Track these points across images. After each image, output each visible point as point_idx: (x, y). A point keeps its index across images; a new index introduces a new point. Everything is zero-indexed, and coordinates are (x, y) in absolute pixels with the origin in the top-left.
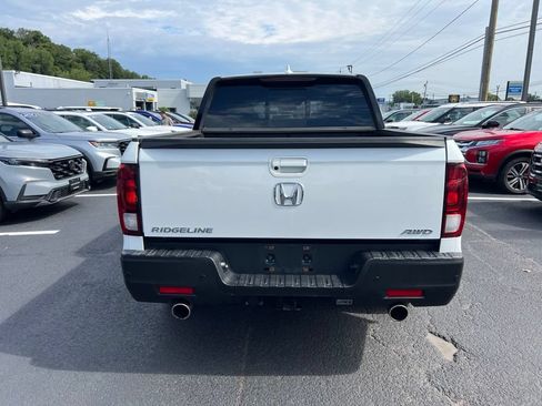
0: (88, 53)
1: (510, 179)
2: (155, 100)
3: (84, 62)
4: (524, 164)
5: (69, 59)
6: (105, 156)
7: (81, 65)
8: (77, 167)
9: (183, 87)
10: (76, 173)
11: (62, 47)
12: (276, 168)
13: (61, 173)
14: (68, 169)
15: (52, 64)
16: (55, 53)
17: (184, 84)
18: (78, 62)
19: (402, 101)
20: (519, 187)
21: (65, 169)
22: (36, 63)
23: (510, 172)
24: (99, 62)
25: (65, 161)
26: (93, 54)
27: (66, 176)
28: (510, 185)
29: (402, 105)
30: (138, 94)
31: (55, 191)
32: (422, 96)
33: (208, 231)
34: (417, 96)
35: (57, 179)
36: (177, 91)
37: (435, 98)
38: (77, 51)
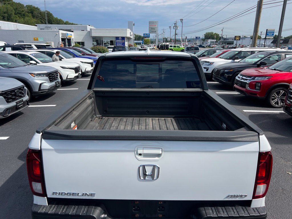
0: (34, 7)
1: (273, 99)
2: (73, 37)
3: (32, 13)
4: (281, 91)
5: (23, 11)
6: (40, 82)
7: (30, 15)
8: (21, 93)
9: (89, 30)
10: (21, 97)
11: (19, 4)
12: (140, 155)
13: (11, 98)
14: (15, 95)
15: (13, 14)
16: (15, 8)
17: (89, 28)
18: (28, 13)
19: (209, 38)
20: (278, 104)
21: (13, 95)
22: (5, 13)
23: (273, 95)
24: (41, 13)
25: (12, 91)
26: (37, 9)
27: (14, 100)
28: (273, 103)
29: (209, 41)
30: (62, 34)
31: (7, 110)
32: (220, 36)
33: (92, 195)
34: (217, 35)
35: (8, 102)
36: (85, 33)
37: (227, 37)
38: (28, 6)
